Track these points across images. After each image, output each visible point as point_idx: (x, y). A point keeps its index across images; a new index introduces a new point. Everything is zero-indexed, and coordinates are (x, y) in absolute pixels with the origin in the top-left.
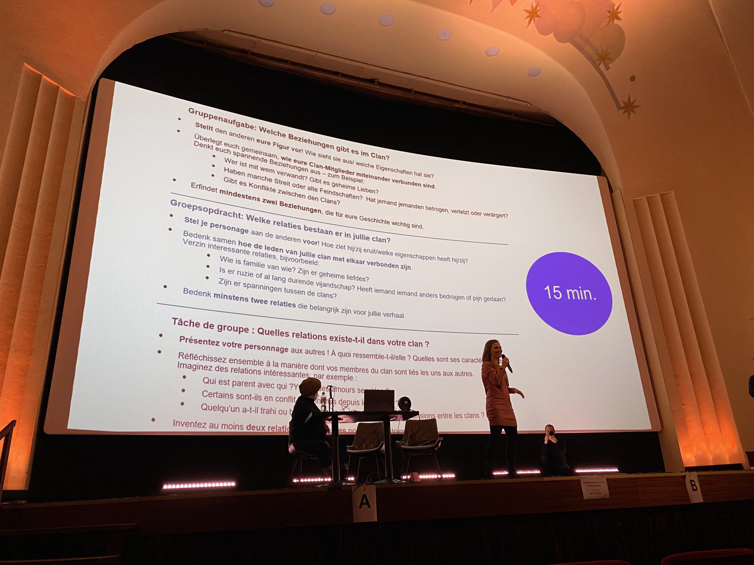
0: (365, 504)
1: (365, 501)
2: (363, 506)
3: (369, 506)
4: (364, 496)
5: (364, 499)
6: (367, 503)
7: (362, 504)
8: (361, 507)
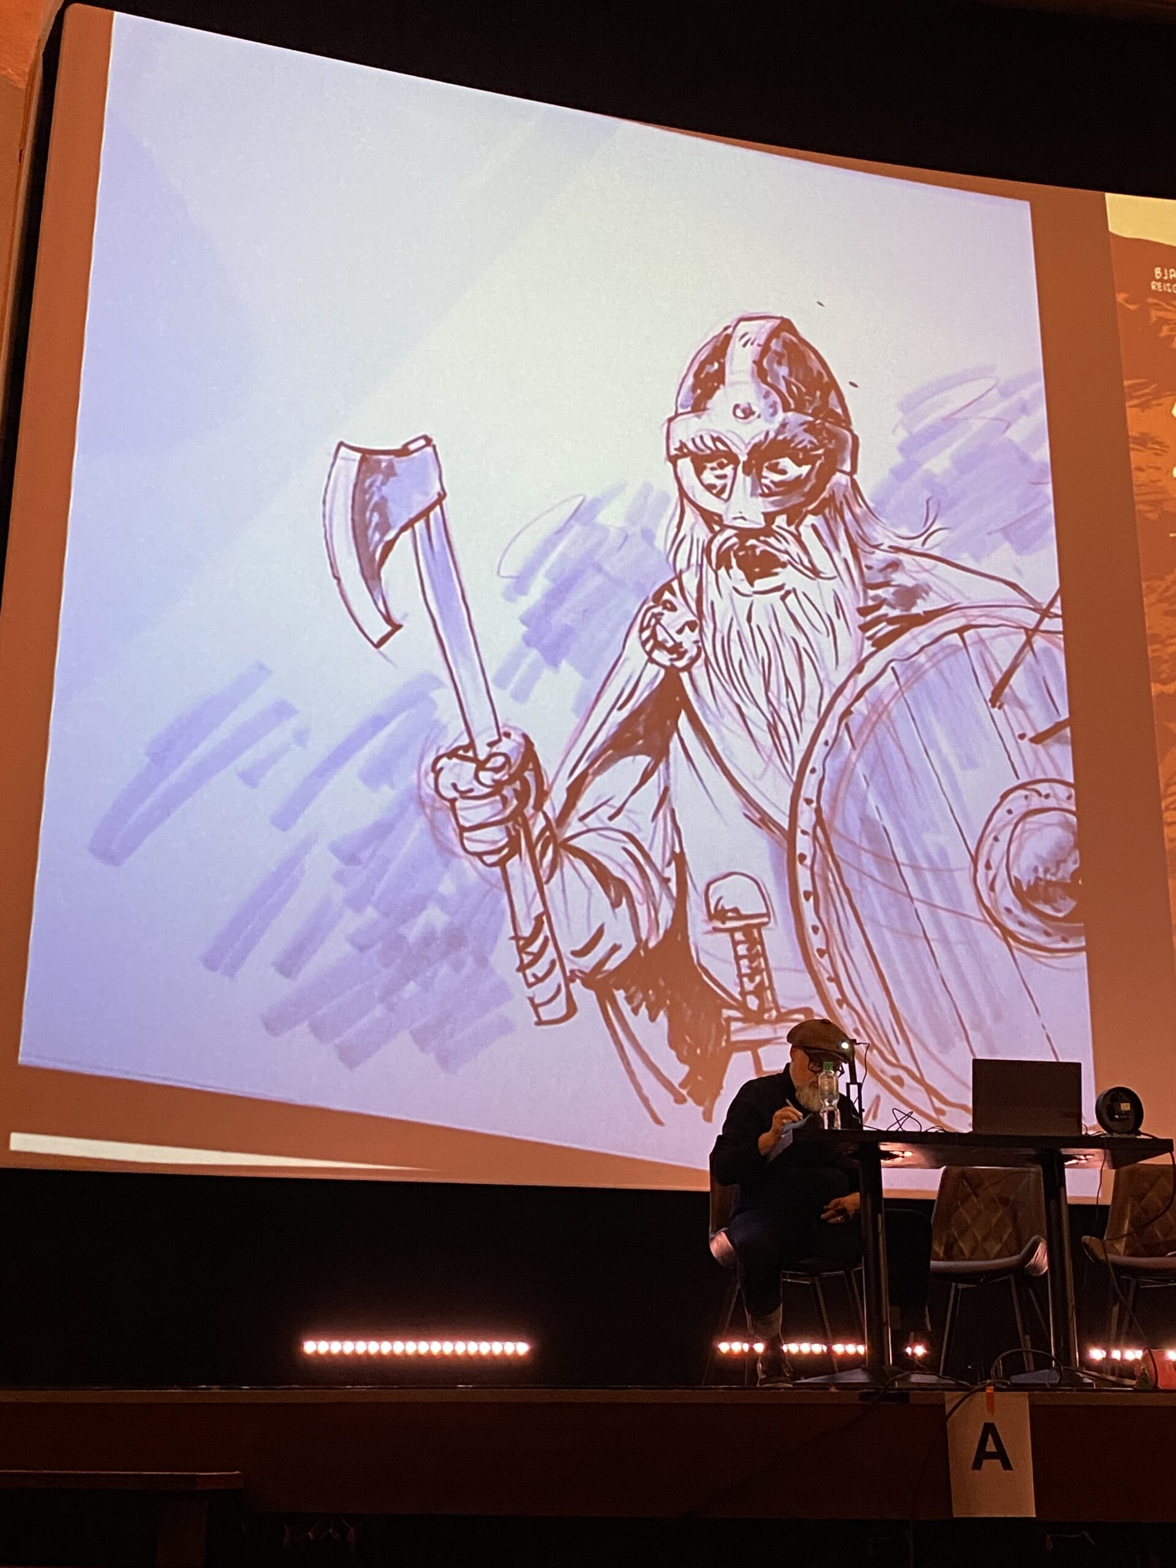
0: (991, 1456)
1: (991, 1447)
2: (985, 1462)
3: (1007, 1465)
4: (989, 1429)
5: (990, 1438)
6: (1001, 1454)
7: (981, 1455)
8: (977, 1465)
